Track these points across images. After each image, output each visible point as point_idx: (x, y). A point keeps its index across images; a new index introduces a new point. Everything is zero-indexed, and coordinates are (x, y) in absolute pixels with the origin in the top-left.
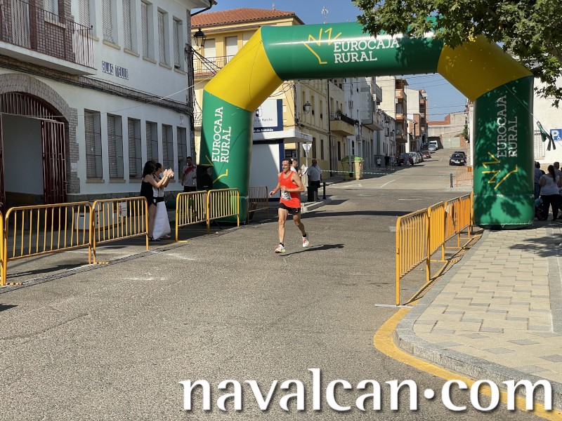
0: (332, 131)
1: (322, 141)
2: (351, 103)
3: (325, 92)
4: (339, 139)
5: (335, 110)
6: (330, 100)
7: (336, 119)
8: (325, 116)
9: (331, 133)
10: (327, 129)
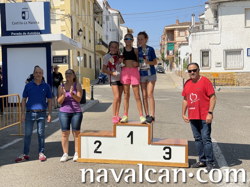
0: (97, 51)
1: (90, 57)
2: (107, 36)
3: (92, 26)
4: (100, 56)
5: (98, 38)
6: (95, 32)
7: (99, 44)
8: (92, 41)
9: (96, 52)
10: (93, 49)
